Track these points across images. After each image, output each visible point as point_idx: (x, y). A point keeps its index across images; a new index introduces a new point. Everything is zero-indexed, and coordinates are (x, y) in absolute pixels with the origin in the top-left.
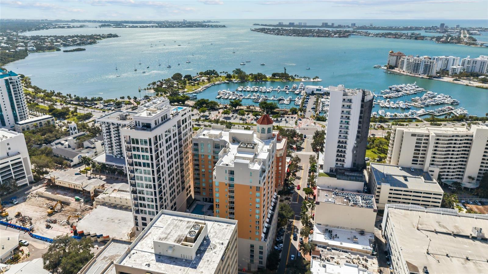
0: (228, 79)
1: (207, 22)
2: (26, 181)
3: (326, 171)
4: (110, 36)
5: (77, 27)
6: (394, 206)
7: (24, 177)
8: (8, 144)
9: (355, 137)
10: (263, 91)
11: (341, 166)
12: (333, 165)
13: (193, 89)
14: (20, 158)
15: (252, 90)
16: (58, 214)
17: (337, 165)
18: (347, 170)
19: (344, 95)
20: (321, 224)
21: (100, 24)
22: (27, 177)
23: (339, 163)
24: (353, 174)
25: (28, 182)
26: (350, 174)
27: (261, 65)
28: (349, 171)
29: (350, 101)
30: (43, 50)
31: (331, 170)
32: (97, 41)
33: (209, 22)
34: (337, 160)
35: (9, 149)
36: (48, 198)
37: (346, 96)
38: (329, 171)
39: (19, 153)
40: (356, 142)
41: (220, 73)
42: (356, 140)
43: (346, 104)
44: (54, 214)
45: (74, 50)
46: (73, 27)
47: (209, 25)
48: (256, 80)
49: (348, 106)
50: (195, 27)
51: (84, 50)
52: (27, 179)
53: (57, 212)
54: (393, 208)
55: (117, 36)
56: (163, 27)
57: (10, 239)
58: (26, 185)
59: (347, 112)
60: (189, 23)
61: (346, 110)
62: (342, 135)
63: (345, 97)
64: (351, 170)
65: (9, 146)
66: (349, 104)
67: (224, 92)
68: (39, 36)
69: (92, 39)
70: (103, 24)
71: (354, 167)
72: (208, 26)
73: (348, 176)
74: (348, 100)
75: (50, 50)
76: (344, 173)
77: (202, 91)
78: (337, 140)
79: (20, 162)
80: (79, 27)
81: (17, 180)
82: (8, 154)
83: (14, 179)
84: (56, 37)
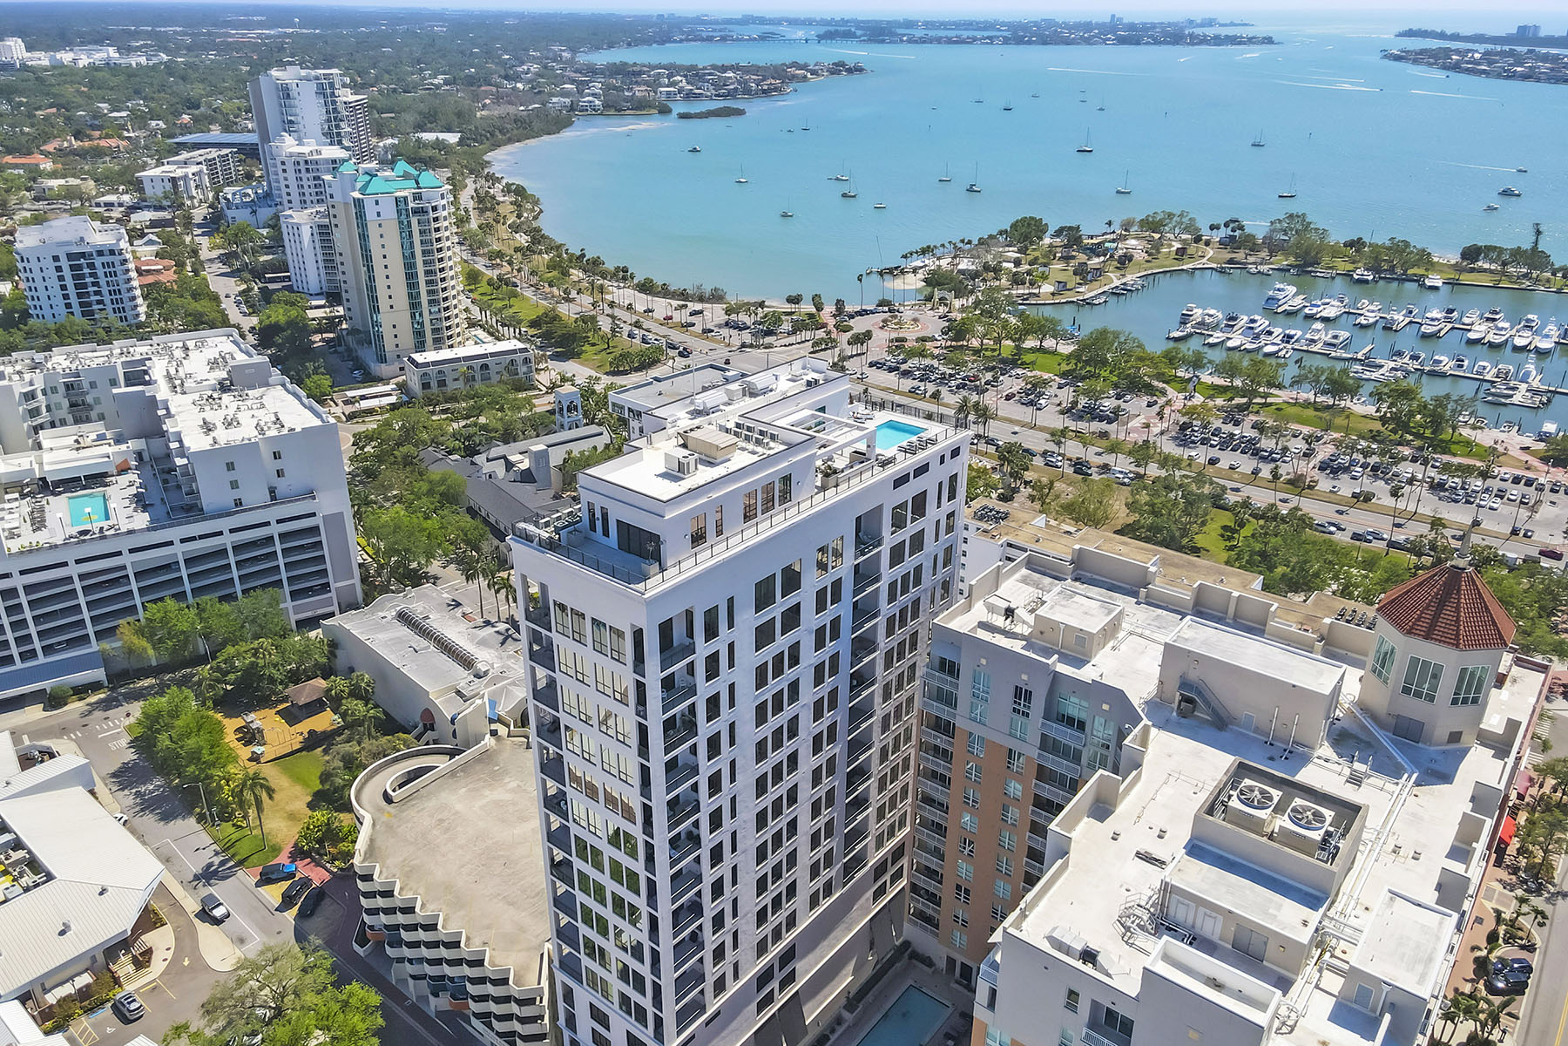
1: (1202, 25)
4: (839, 69)
5: (750, 39)
7: (325, 587)
8: (276, 456)
14: (314, 514)
21: (822, 30)
22: (333, 586)
30: (621, 112)
32: (792, 85)
33: (1210, 23)
35: (280, 473)
39: (309, 493)
41: (1212, 226)
45: (709, 114)
46: (739, 39)
47: (1205, 36)
50: (1147, 43)
52: (333, 594)
55: (859, 70)
56: (1030, 44)
57: (110, 890)
60: (1132, 27)
65: (278, 465)
69: (779, 79)
70: (833, 30)
72: (1204, 41)
75: (640, 110)
79: (315, 530)
80: (754, 40)
81: (295, 595)
82: (272, 491)
83: (287, 589)
84: (673, 69)
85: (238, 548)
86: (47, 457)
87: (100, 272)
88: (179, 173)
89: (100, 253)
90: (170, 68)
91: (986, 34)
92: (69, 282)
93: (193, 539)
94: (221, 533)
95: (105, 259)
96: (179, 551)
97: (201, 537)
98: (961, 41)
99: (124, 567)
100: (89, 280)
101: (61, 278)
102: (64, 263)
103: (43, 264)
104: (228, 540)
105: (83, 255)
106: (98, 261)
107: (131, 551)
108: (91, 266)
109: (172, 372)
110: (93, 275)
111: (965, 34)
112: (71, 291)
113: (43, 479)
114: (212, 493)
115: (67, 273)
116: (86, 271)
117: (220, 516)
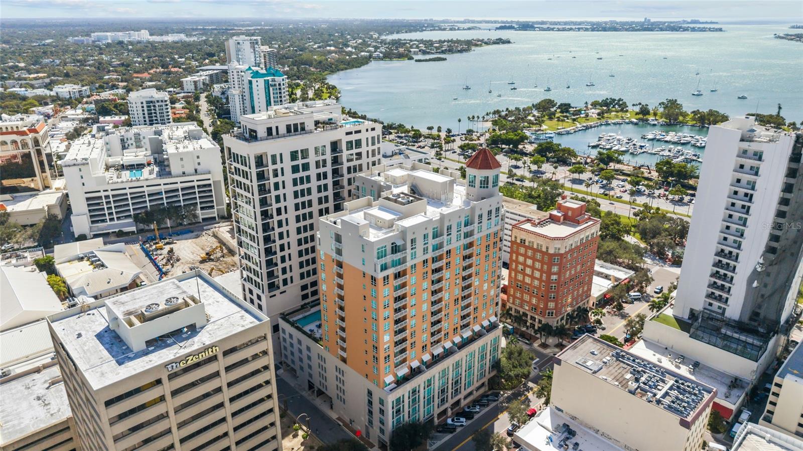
0: (641, 116)
2: (214, 213)
3: (680, 315)
4: (499, 41)
5: (464, 29)
6: (768, 436)
7: (212, 207)
8: (198, 157)
9: (762, 248)
10: (699, 145)
11: (720, 311)
12: (699, 304)
13: (559, 128)
14: (209, 179)
15: (676, 139)
16: (212, 263)
17: (710, 308)
18: (729, 324)
19: (742, 140)
20: (562, 411)
21: (498, 25)
22: (215, 207)
23: (716, 304)
24: (743, 338)
25: (216, 215)
26: (736, 336)
27: (739, 98)
28: (732, 326)
29: (759, 156)
30: (390, 58)
31: (693, 315)
32: (473, 48)
34: (711, 296)
35: (199, 164)
36: (220, 239)
37: (748, 143)
38: (686, 316)
39: (209, 173)
40: (761, 261)
41: (634, 105)
42: (762, 255)
43: (749, 163)
44: (207, 262)
45: (430, 60)
46: (458, 29)
48: (703, 123)
49: (752, 168)
50: (657, 31)
51: (445, 59)
52: (215, 210)
53: (212, 260)
54: (764, 438)
55: (509, 42)
56: (598, 31)
57: (124, 273)
58: (214, 218)
59: (749, 183)
61: (746, 177)
62: (731, 238)
63: (745, 145)
64: (739, 326)
65: (198, 161)
66: (755, 163)
67: (610, 136)
68: (401, 39)
69: (467, 46)
70: (503, 25)
71: (753, 323)
72: (686, 29)
73: (726, 337)
74: (755, 154)
75: (399, 58)
76: (721, 328)
77: (572, 131)
78: (714, 247)
79: (210, 185)
80: (466, 29)
81: (202, 208)
82: (196, 170)
83: (199, 206)
84: (422, 41)
85: (183, 189)
86: (125, 158)
87: (157, 109)
88: (197, 79)
89: (158, 101)
90: (205, 42)
91: (577, 27)
92: (146, 112)
93: (168, 184)
94: (177, 183)
95: (160, 104)
96: (163, 188)
97: (171, 184)
98: (564, 30)
99: (144, 192)
100: (153, 111)
101: (143, 110)
102: (145, 105)
103: (137, 105)
104: (179, 186)
105: (152, 102)
106: (157, 104)
107: (147, 186)
108: (154, 106)
109: (171, 134)
110: (155, 110)
111: (567, 27)
112: (146, 116)
113: (123, 165)
114: (175, 168)
115: (145, 109)
116: (152, 108)
117: (177, 177)
